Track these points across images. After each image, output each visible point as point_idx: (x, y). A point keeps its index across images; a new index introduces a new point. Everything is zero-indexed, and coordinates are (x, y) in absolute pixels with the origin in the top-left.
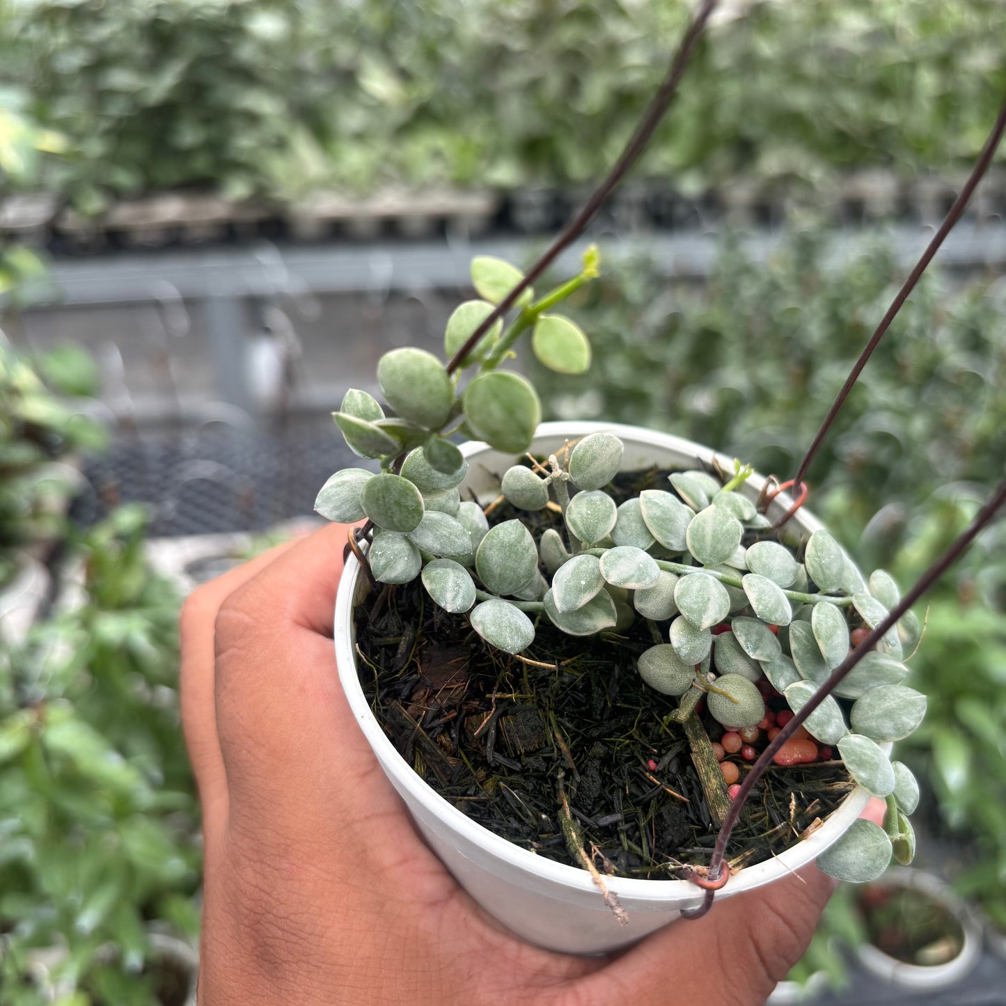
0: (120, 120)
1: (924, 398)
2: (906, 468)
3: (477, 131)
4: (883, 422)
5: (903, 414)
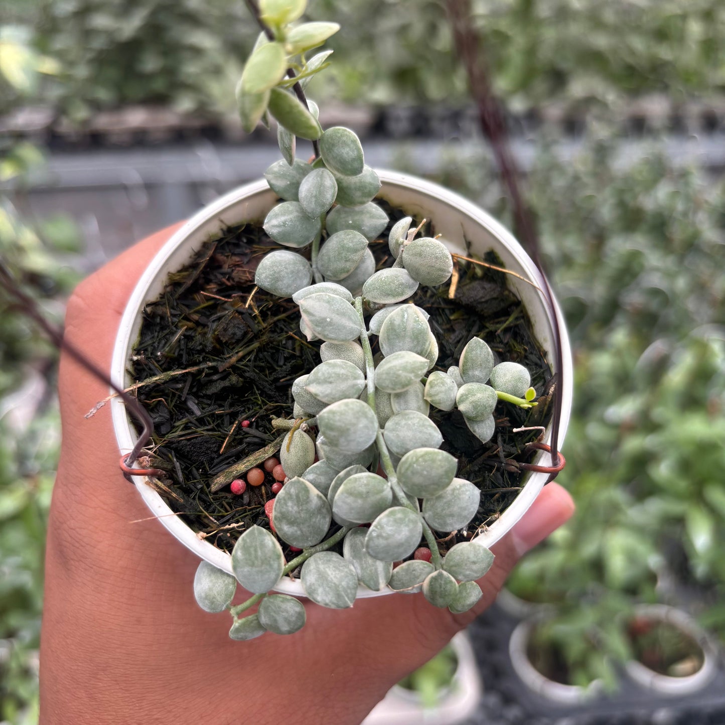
1: (686, 263)
2: (671, 315)
3: (361, 63)
4: (655, 280)
5: (670, 276)
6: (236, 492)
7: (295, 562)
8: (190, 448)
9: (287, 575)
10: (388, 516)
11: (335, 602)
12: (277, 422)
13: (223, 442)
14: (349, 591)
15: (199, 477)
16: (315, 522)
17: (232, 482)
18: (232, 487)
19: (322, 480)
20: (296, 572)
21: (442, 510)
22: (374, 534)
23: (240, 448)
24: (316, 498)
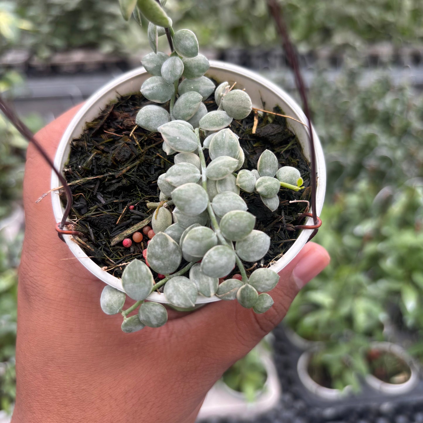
0: (57, 17)
1: (402, 141)
2: (393, 172)
3: (210, 24)
4: (384, 152)
5: (393, 149)
6: (126, 246)
7: (160, 282)
8: (98, 221)
9: (156, 291)
10: (214, 250)
11: (184, 303)
12: (149, 204)
13: (118, 218)
14: (192, 297)
15: (104, 238)
16: (172, 258)
17: (123, 240)
18: (123, 243)
19: (176, 234)
20: (161, 288)
21: (248, 248)
22: (206, 261)
23: (128, 221)
24: (172, 244)
